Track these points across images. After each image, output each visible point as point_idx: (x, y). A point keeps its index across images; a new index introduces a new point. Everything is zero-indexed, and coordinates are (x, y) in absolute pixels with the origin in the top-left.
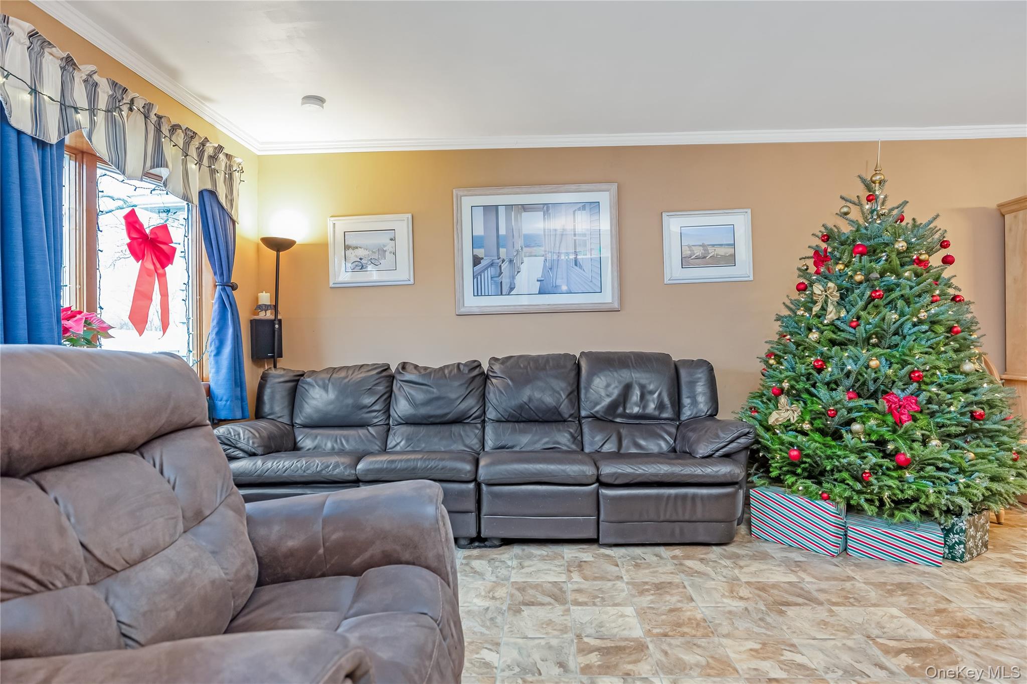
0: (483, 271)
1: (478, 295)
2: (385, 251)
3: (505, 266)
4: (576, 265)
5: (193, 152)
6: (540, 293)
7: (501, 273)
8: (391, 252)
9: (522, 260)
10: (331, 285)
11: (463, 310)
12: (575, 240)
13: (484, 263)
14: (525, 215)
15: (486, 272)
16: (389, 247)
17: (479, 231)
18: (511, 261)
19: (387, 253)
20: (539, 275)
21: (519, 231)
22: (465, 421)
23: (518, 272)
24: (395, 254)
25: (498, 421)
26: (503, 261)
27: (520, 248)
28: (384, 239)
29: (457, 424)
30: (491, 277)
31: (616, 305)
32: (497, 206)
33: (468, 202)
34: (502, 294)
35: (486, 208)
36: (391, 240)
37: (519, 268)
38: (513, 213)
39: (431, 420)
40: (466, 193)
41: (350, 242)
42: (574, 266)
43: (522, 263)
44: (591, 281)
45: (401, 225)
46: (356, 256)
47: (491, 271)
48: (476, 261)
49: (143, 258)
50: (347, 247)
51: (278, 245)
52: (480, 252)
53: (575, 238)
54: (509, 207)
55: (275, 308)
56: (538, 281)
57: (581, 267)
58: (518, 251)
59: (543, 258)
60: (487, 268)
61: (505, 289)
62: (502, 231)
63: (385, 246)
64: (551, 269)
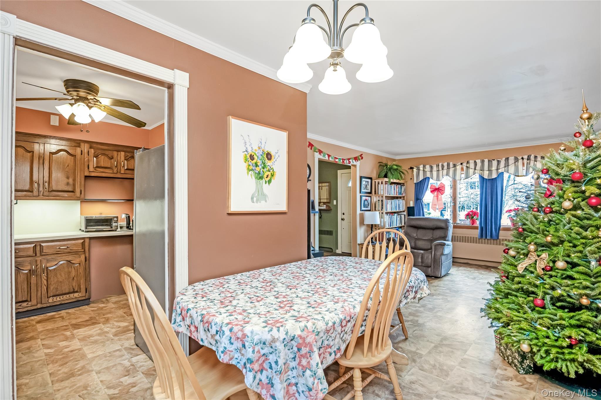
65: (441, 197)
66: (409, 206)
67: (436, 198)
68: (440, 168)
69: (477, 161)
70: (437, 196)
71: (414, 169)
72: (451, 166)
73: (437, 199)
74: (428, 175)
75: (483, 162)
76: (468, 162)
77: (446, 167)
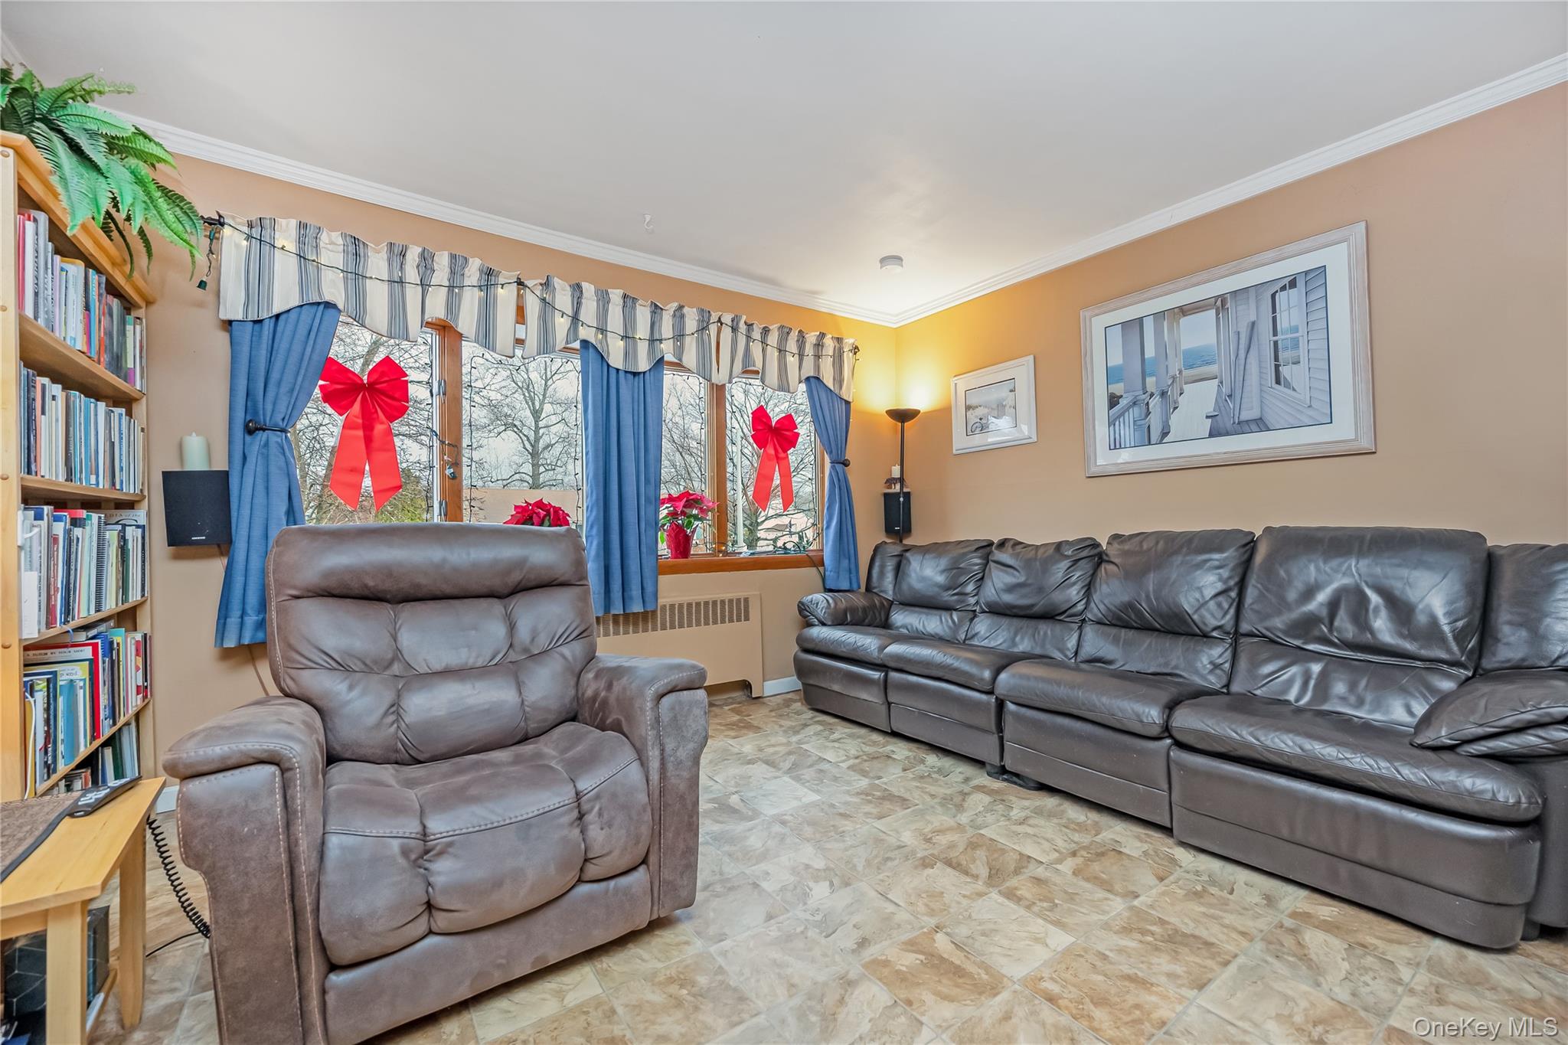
0: (1122, 414)
1: (1115, 449)
2: (1005, 406)
3: (1155, 403)
4: (1278, 382)
5: (792, 346)
6: (1211, 435)
7: (1148, 413)
8: (1010, 407)
9: (1182, 389)
10: (955, 452)
11: (1094, 471)
12: (1276, 343)
13: (1123, 402)
14: (1184, 321)
15: (1127, 414)
16: (1009, 402)
17: (1116, 359)
18: (1163, 394)
19: (1007, 408)
20: (1210, 409)
21: (1176, 345)
22: (1058, 618)
23: (1175, 408)
24: (1015, 408)
25: (1099, 623)
26: (1152, 395)
27: (1178, 373)
28: (1003, 393)
29: (1047, 621)
30: (1135, 421)
31: (1366, 444)
32: (1141, 319)
33: (1099, 323)
34: (1150, 444)
35: (1125, 325)
36: (1011, 391)
37: (1176, 402)
38: (1165, 323)
39: (1015, 611)
40: (1097, 311)
41: (972, 401)
42: (1275, 385)
43: (1181, 394)
44: (1310, 406)
45: (1022, 371)
46: (976, 417)
47: (1135, 413)
48: (1113, 401)
49: (765, 447)
50: (968, 408)
51: (902, 416)
52: (1118, 388)
53: (1275, 338)
54: (1159, 316)
55: (901, 480)
56: (1207, 417)
57: (1288, 385)
58: (1174, 378)
59: (1216, 382)
60: (1128, 410)
61: (1155, 435)
62: (1150, 352)
63: (1004, 400)
64: (1230, 396)
65: (389, 433)
66: (175, 467)
67: (360, 433)
68: (412, 274)
69: (585, 285)
70: (368, 427)
71: (227, 231)
72: (472, 274)
73: (368, 440)
74: (333, 290)
75: (603, 299)
76: (547, 284)
77: (441, 275)
